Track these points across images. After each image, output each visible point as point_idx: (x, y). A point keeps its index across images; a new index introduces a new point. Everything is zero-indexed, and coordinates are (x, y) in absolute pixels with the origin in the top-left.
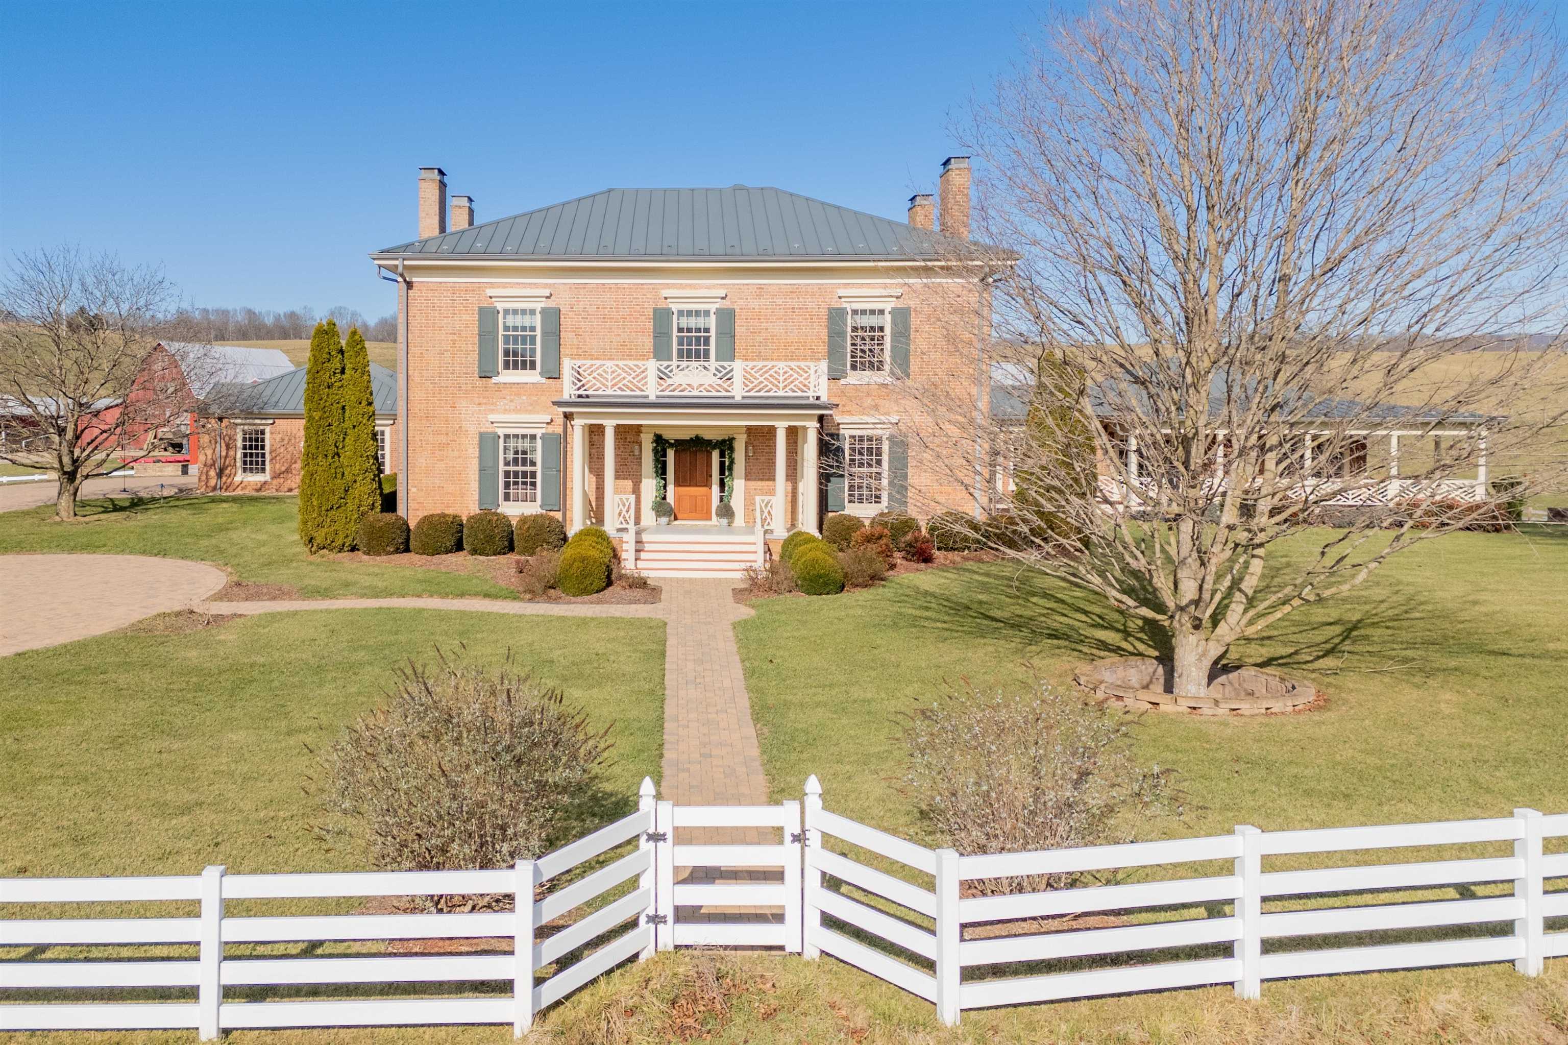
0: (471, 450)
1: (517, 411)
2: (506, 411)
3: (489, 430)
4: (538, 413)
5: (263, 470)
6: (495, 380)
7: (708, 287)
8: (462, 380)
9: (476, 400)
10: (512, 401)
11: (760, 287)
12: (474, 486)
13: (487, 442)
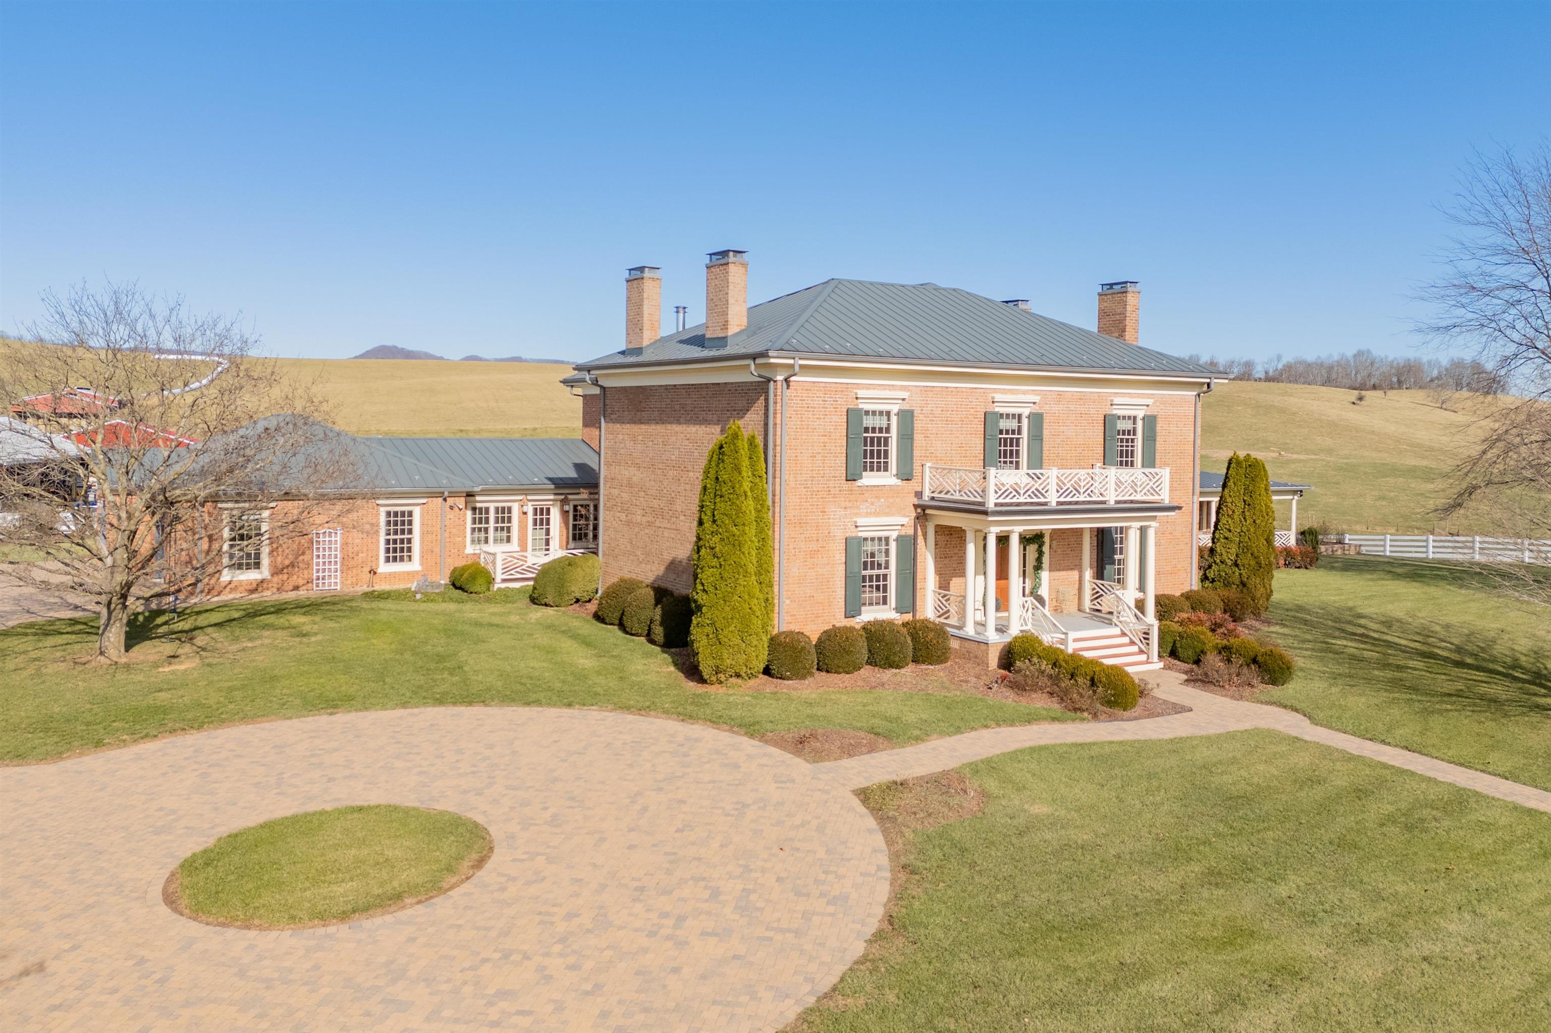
0: (838, 556)
1: (876, 514)
2: (868, 515)
3: (854, 535)
4: (893, 515)
5: (257, 565)
6: (859, 483)
7: (1025, 393)
8: (831, 484)
9: (843, 504)
10: (872, 504)
11: (1059, 394)
12: (841, 592)
13: (852, 545)
